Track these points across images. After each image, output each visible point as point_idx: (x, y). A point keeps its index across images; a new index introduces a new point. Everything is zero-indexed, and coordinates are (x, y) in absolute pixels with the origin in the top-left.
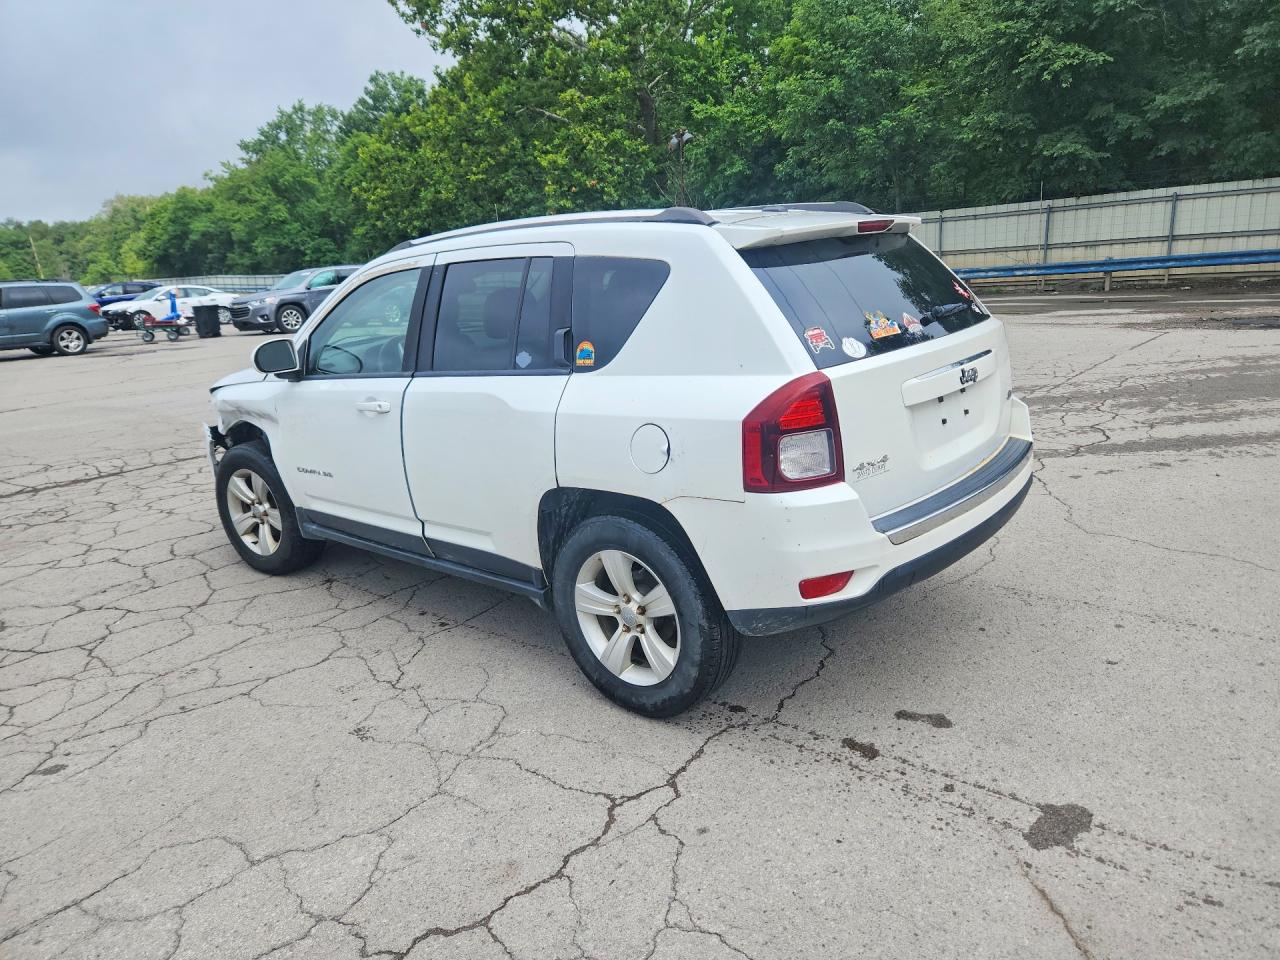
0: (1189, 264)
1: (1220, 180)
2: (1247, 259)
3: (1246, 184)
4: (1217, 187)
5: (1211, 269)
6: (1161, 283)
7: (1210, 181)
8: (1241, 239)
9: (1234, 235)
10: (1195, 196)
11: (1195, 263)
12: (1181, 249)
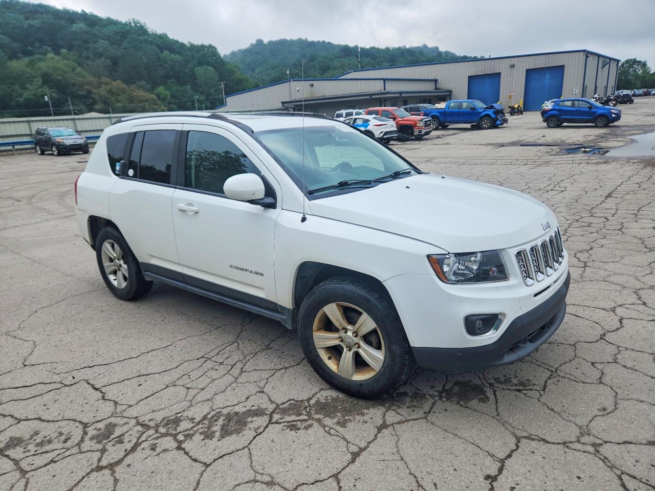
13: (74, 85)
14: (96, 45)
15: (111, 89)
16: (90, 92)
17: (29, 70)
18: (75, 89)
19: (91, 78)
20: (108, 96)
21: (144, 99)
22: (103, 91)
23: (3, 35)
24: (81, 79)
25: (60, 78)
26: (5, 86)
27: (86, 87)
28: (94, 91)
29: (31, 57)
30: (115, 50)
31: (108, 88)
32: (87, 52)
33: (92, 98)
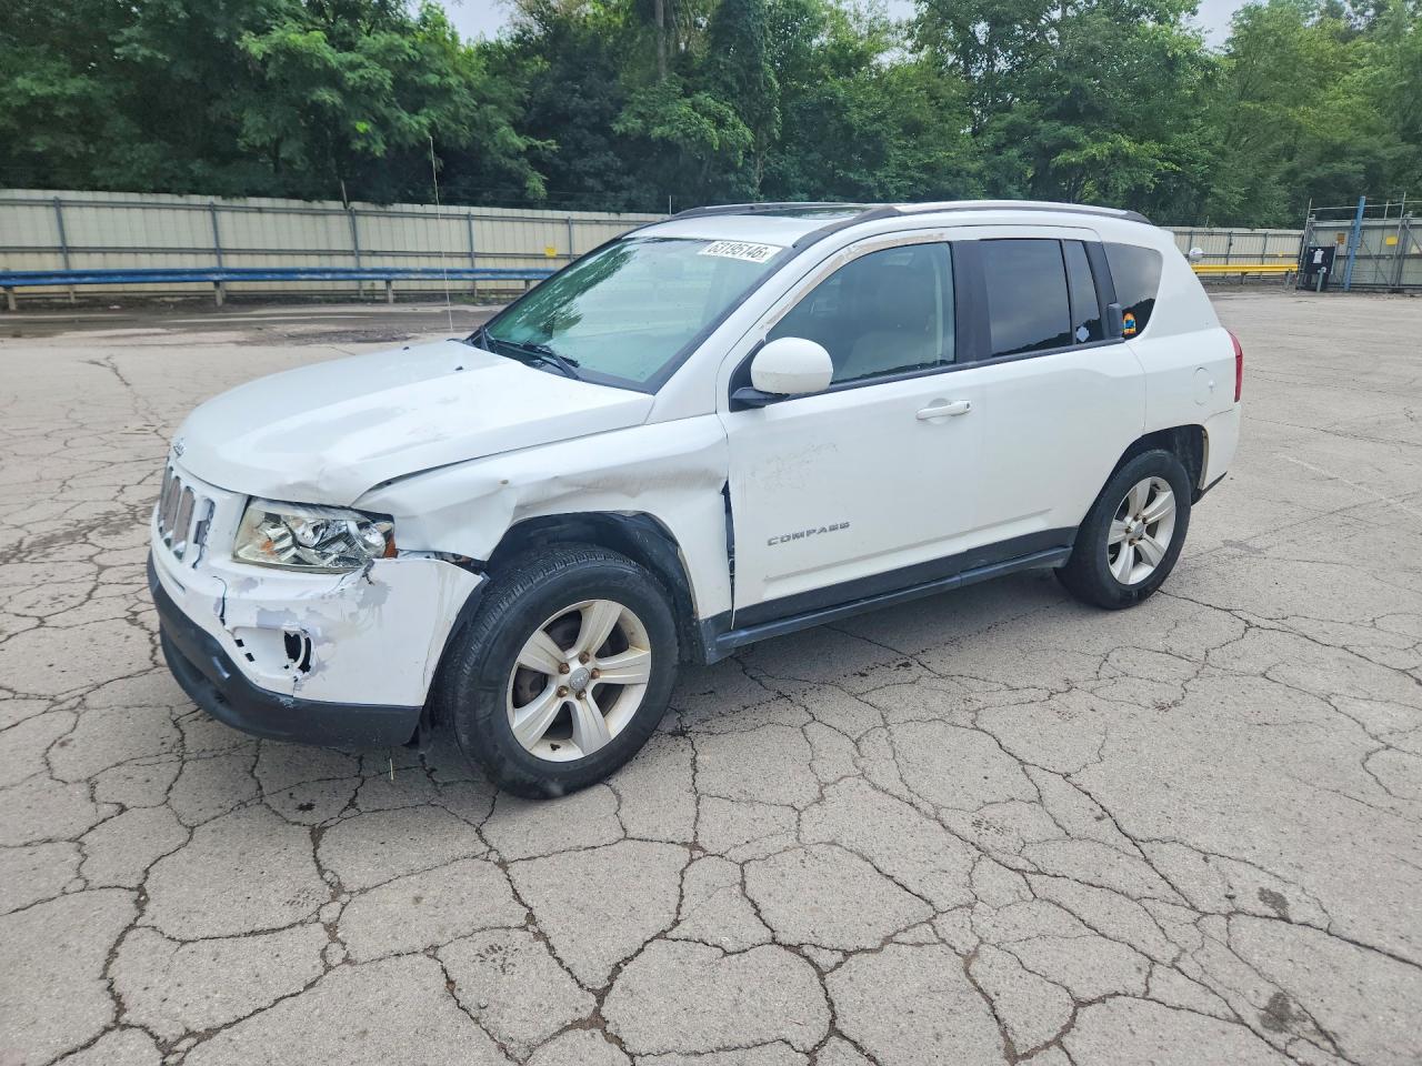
0: (110, 280)
1: (106, 189)
2: (170, 278)
3: (134, 197)
4: (102, 196)
5: (119, 287)
6: (67, 301)
7: (94, 189)
8: (143, 256)
9: (135, 251)
10: (80, 204)
11: (116, 279)
12: (80, 263)
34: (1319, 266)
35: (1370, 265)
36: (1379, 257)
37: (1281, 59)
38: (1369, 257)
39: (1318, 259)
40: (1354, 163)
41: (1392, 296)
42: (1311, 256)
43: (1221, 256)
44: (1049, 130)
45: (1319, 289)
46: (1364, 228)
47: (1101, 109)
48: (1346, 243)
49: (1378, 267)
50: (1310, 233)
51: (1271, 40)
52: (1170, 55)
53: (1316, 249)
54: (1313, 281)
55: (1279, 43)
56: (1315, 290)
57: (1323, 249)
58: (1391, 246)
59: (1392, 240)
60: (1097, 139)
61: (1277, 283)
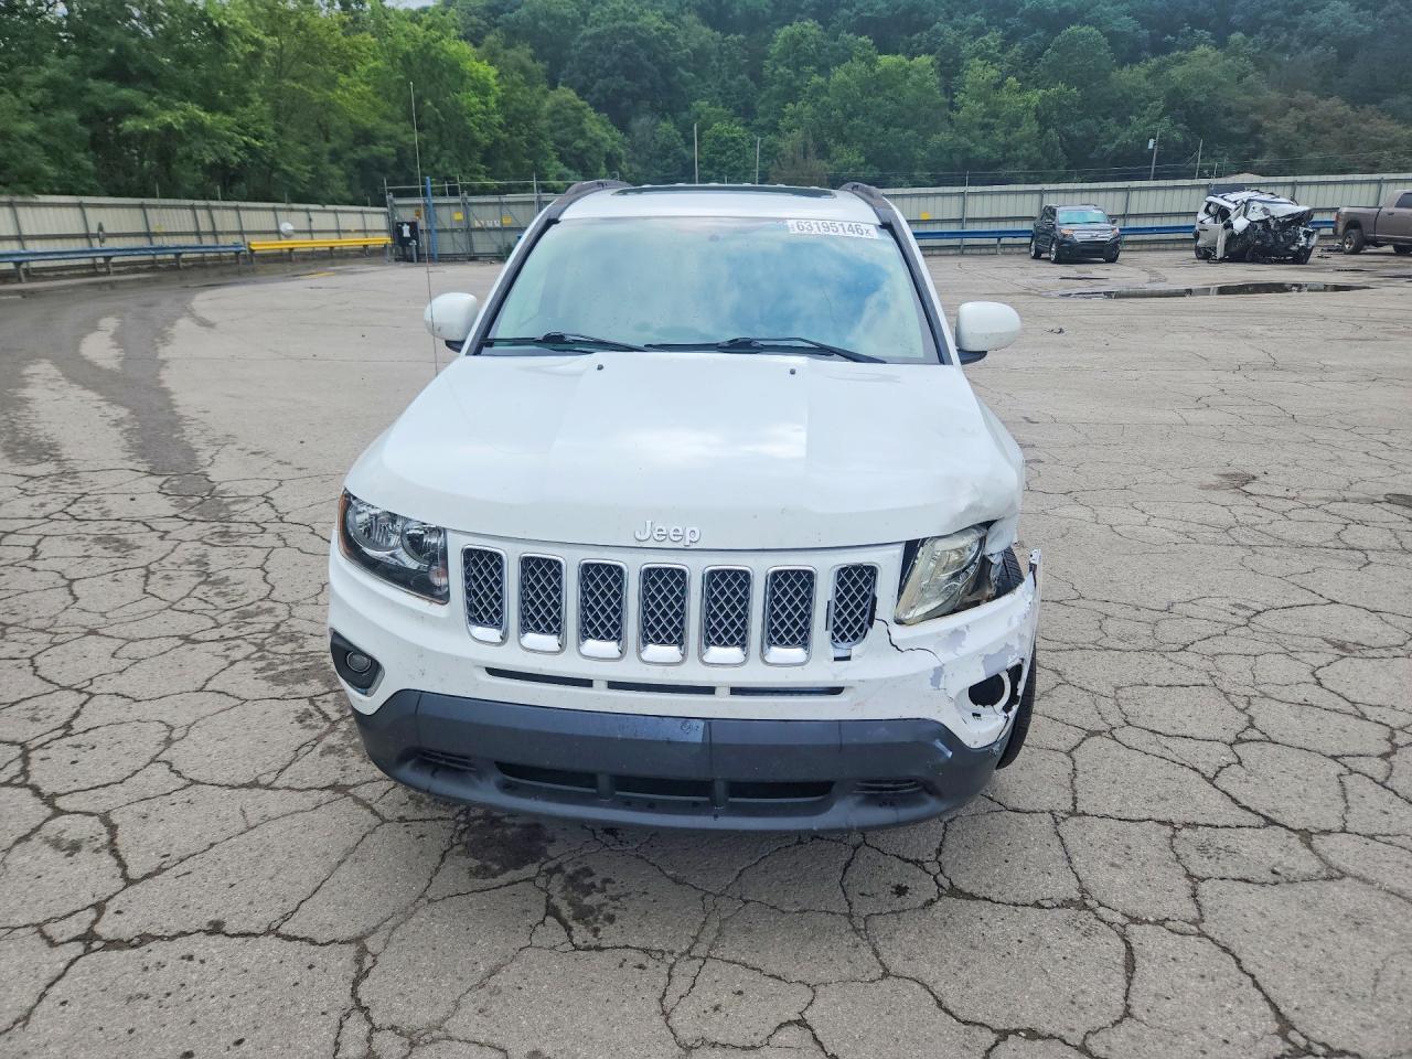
13: (1228, 113)
14: (1316, 16)
15: (1307, 119)
16: (1257, 127)
17: (1147, 85)
18: (1225, 121)
19: (1274, 96)
20: (1297, 135)
21: (1385, 140)
22: (1286, 126)
23: (1128, 16)
24: (1249, 98)
25: (1202, 98)
26: (1093, 122)
27: (1253, 116)
28: (1266, 124)
29: (1164, 57)
30: (1360, 23)
31: (1302, 116)
32: (1290, 34)
33: (1258, 142)
34: (409, 240)
35: (446, 238)
36: (453, 231)
37: (308, 43)
38: (445, 231)
39: (406, 234)
40: (387, 146)
41: (470, 263)
42: (400, 231)
43: (304, 232)
44: (106, 92)
45: (415, 260)
46: (435, 205)
47: (155, 74)
48: (423, 216)
49: (453, 238)
50: (392, 209)
51: (293, 22)
52: (216, 24)
53: (402, 224)
54: (408, 253)
55: (300, 26)
56: (412, 261)
57: (408, 224)
58: (459, 221)
59: (459, 216)
60: (165, 106)
61: (357, 256)
